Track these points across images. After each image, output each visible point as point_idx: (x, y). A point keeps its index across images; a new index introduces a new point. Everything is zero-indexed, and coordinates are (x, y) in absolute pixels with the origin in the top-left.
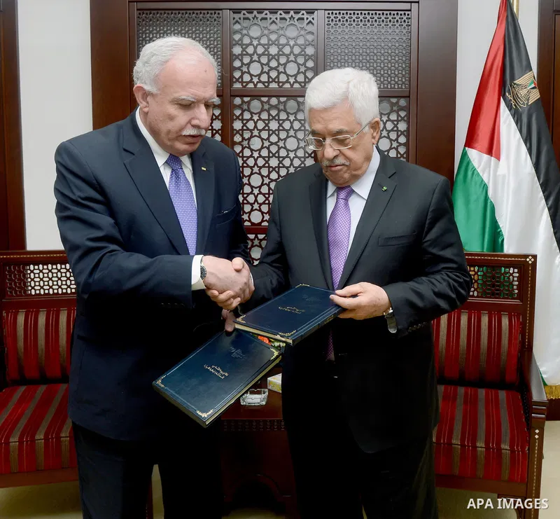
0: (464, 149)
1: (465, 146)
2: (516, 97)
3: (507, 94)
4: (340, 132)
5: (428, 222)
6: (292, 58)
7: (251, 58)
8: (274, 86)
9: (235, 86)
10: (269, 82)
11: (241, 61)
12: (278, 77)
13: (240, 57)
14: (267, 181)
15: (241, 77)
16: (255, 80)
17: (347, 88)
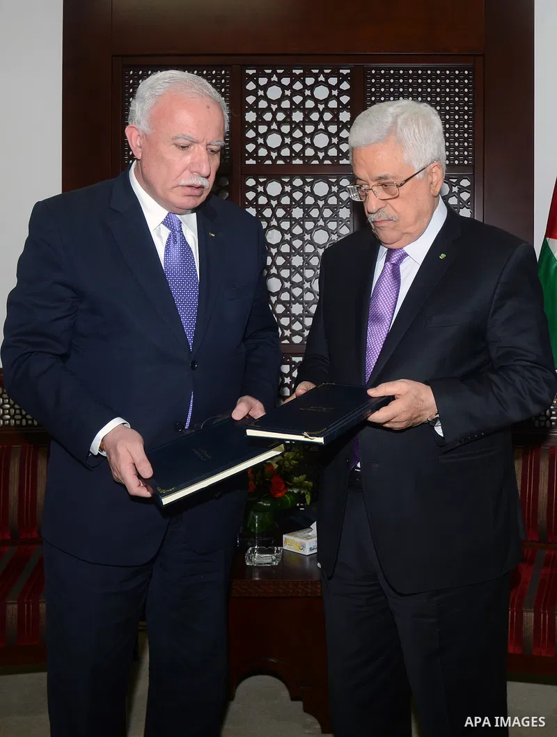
1: (546, 235)
4: (386, 178)
5: (496, 296)
6: (321, 126)
7: (269, 127)
8: (298, 162)
9: (247, 162)
10: (291, 158)
11: (256, 130)
12: (303, 151)
13: (254, 126)
14: (287, 285)
15: (256, 151)
16: (274, 155)
17: (395, 123)
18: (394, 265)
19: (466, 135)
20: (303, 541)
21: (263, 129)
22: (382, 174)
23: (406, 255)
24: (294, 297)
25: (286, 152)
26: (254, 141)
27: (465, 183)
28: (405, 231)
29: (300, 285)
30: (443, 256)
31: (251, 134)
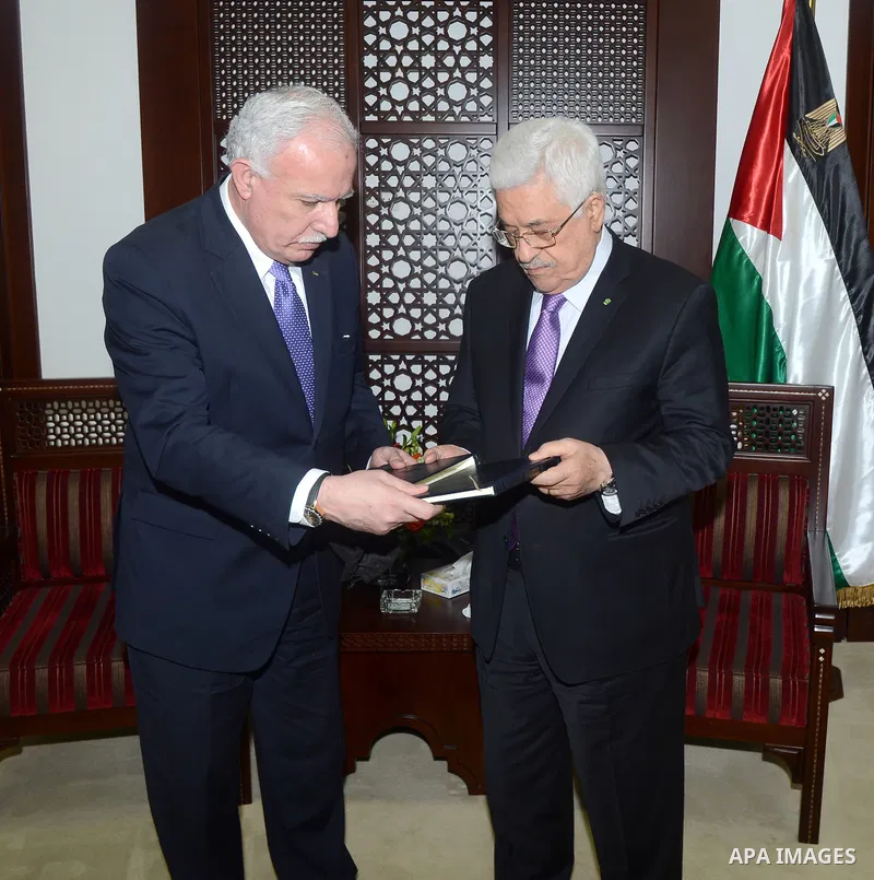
0: (727, 221)
1: (729, 216)
2: (807, 139)
3: (794, 135)
4: (538, 223)
5: (669, 351)
6: (457, 74)
7: (393, 74)
8: (429, 118)
9: (367, 118)
10: (420, 113)
11: (377, 78)
12: (435, 104)
13: (374, 73)
14: (418, 269)
15: (377, 104)
16: (400, 109)
17: (543, 158)
18: (552, 313)
19: (634, 86)
20: (444, 582)
21: (385, 77)
22: (533, 219)
23: (565, 300)
24: (426, 284)
25: (414, 106)
26: (374, 91)
27: (632, 146)
28: (563, 277)
29: (433, 270)
30: (607, 301)
31: (371, 83)
